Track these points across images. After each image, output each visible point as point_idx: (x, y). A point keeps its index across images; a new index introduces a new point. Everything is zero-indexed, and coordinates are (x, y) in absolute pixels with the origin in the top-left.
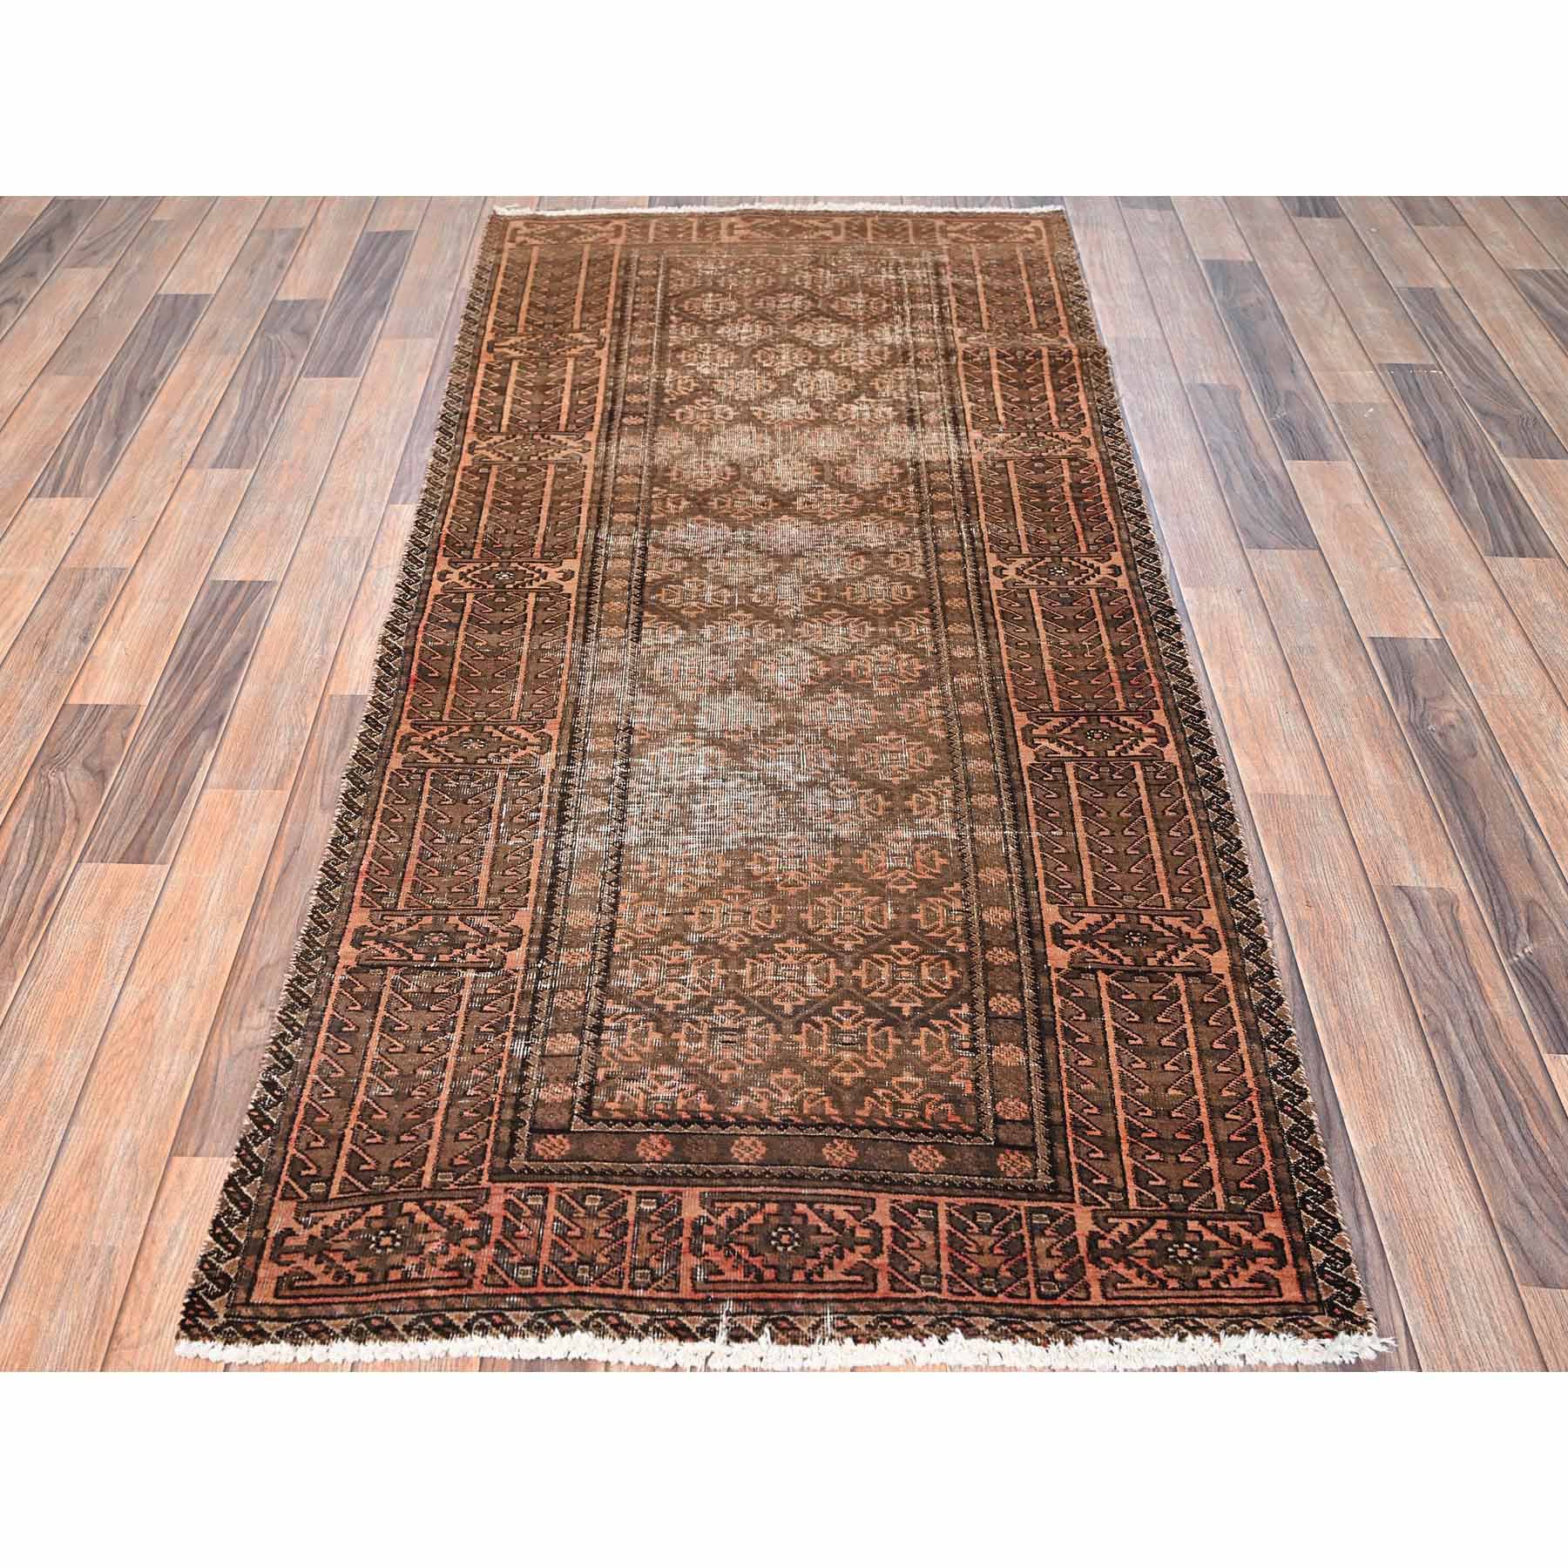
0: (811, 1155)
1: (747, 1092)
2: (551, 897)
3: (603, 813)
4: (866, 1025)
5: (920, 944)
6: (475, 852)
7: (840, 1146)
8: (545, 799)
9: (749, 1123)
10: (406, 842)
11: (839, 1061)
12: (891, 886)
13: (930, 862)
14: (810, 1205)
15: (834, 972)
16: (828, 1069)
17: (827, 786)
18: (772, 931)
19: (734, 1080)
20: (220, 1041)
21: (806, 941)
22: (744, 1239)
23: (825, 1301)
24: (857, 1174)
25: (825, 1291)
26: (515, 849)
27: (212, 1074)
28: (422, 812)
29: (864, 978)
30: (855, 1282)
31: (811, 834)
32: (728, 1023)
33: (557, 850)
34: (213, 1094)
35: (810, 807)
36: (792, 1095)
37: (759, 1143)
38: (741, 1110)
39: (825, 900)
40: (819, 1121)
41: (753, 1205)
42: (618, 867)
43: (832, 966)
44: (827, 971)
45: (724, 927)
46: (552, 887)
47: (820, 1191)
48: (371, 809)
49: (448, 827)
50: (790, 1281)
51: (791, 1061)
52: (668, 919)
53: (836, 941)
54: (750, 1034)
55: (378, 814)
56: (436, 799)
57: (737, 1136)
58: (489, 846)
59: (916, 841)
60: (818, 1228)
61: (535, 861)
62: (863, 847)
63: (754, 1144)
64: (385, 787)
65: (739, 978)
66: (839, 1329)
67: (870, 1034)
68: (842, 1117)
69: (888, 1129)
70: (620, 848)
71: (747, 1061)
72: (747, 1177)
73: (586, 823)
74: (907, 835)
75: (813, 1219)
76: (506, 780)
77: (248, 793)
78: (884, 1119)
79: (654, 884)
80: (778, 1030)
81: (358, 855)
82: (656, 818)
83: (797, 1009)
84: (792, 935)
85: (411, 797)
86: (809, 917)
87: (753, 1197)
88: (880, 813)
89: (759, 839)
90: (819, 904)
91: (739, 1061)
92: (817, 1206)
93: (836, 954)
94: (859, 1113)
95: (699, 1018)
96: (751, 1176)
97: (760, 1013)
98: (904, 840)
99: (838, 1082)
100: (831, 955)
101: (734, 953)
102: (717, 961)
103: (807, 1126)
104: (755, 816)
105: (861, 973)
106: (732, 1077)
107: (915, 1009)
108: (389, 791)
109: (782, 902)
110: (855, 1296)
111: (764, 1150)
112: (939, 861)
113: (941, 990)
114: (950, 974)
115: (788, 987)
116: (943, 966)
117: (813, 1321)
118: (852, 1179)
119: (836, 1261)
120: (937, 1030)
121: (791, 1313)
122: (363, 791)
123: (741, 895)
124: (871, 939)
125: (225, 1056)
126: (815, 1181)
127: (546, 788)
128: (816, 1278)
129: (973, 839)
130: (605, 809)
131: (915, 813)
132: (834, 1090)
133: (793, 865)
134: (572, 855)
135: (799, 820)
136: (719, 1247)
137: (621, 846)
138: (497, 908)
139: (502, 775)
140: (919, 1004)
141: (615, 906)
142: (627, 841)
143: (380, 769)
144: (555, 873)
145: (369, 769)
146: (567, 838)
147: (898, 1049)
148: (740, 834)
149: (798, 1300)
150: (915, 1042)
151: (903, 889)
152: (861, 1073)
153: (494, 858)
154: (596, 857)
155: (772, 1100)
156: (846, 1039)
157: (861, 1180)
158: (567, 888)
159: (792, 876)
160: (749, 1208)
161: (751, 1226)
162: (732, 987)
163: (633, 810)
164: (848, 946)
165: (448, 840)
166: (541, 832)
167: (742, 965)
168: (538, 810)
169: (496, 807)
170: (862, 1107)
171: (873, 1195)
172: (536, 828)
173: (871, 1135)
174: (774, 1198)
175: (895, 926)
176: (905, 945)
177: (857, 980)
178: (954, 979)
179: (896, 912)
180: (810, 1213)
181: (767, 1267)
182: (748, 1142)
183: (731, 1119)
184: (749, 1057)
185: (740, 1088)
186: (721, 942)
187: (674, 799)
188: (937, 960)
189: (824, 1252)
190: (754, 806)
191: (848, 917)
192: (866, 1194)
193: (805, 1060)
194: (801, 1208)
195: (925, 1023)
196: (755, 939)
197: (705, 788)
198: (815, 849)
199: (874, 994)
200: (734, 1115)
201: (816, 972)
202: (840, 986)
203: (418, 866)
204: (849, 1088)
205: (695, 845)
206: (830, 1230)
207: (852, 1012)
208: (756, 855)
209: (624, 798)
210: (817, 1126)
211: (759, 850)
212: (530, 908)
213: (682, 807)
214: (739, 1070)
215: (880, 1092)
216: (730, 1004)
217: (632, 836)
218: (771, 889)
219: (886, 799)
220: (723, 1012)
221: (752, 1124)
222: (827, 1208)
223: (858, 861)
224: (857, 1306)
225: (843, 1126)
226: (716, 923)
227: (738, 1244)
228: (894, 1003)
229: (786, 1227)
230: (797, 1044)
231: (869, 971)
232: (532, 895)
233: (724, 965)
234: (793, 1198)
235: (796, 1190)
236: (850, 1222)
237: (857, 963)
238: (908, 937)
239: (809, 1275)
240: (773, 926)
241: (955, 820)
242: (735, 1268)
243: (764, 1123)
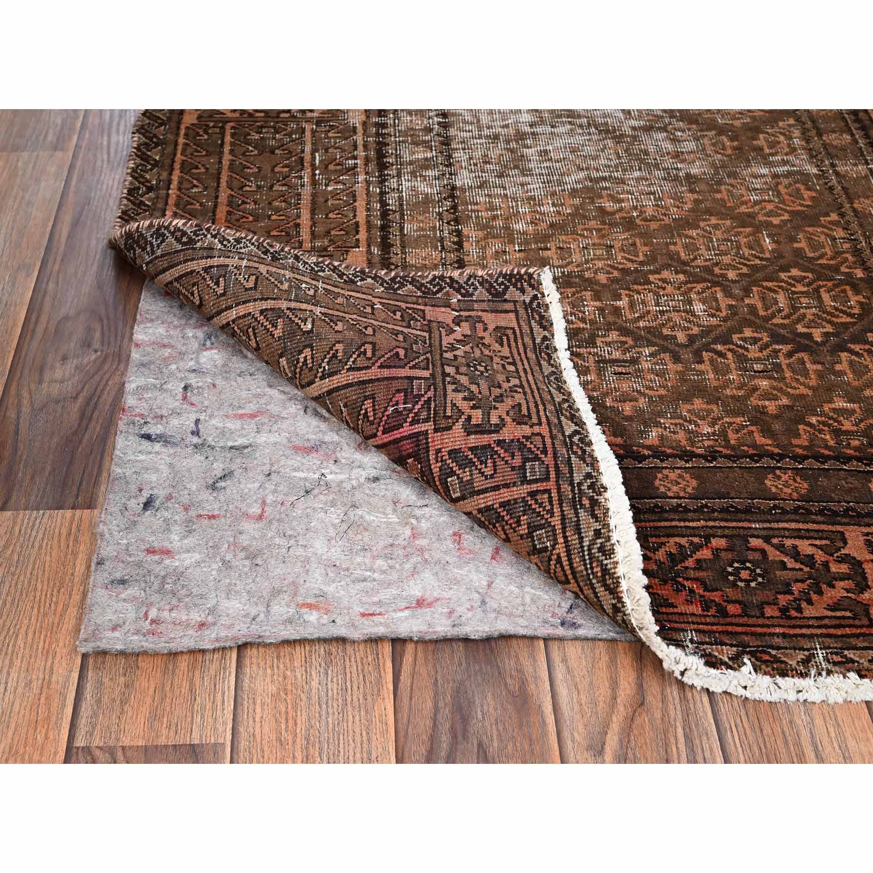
0: (753, 486)
1: (658, 424)
2: (385, 238)
3: (426, 159)
4: (776, 352)
5: (812, 271)
6: (292, 197)
7: (785, 477)
8: (360, 147)
9: (668, 456)
10: (212, 192)
11: (755, 389)
12: (761, 218)
13: (798, 195)
14: (767, 539)
15: (724, 302)
16: (747, 397)
17: (664, 129)
18: (642, 263)
19: (639, 412)
20: (19, 396)
21: (684, 272)
22: (692, 574)
23: (811, 637)
24: (815, 507)
25: (809, 627)
26: (335, 194)
27: (12, 428)
28: (226, 163)
29: (759, 305)
30: (844, 618)
31: (661, 174)
32: (617, 355)
33: (382, 193)
34: (16, 449)
35: (651, 149)
36: (712, 425)
37: (687, 476)
38: (656, 442)
39: (694, 233)
40: (751, 452)
41: (696, 540)
42: (454, 207)
43: (720, 295)
44: (716, 300)
45: (587, 262)
46: (384, 228)
47: (775, 525)
48: (168, 161)
49: (256, 176)
50: (762, 615)
51: (699, 390)
52: (522, 255)
53: (717, 270)
54: (646, 365)
55: (177, 166)
56: (239, 151)
57: (660, 469)
58: (306, 192)
59: (775, 176)
60: (783, 563)
61: (361, 204)
62: (720, 183)
63: (680, 476)
64: (181, 140)
65: (617, 311)
66: (835, 664)
67: (783, 361)
68: (778, 446)
69: (836, 458)
70: (452, 192)
71: (651, 393)
72: (681, 511)
73: (410, 168)
74: (764, 171)
75: (773, 554)
76: (313, 132)
77: (25, 155)
78: (827, 447)
79: (500, 223)
80: (676, 359)
81: (160, 205)
82: (486, 162)
83: (692, 339)
84: (667, 266)
85: (211, 149)
86: (679, 248)
87: (694, 532)
88: (729, 152)
89: (604, 179)
90: (687, 237)
91: (639, 392)
92: (775, 541)
93: (720, 282)
94: (795, 441)
95: (582, 350)
96: (686, 510)
97: (650, 344)
98: (763, 176)
99: (762, 411)
100: (716, 284)
101: (604, 286)
102: (588, 294)
103: (739, 457)
104: (596, 158)
105: (754, 300)
106: (636, 410)
107: (826, 335)
108: (186, 144)
109: (646, 236)
110: (848, 631)
111: (694, 483)
112: (807, 194)
113: (851, 315)
114: (854, 300)
115: (676, 318)
116: (844, 291)
117: (801, 655)
118: (809, 512)
119: (814, 597)
120: (857, 354)
121: (773, 648)
122: (157, 145)
123: (598, 230)
124: (754, 268)
125: (26, 409)
126: (766, 515)
127: (359, 138)
128: (794, 613)
129: (837, 174)
130: (429, 155)
131: (767, 151)
132: (759, 418)
133: (649, 203)
134: (400, 198)
135: (642, 159)
136: (665, 582)
137: (454, 188)
138: (325, 249)
139: (308, 127)
140: (829, 329)
141: (460, 245)
142: (458, 184)
143: (173, 124)
144: (385, 214)
145: (161, 125)
146: (393, 183)
147: (820, 375)
148: (582, 175)
149: (778, 635)
150: (838, 367)
151: (776, 221)
152: (785, 401)
153: (314, 202)
154: (427, 200)
155: (689, 432)
156: (758, 367)
157: (821, 512)
158: (402, 229)
159: (649, 212)
160: (692, 543)
161: (698, 561)
162: (611, 319)
163: (460, 156)
164: (731, 275)
165: (259, 187)
166: (361, 178)
167: (618, 297)
168: (355, 158)
169: (307, 157)
170: (798, 435)
171: (839, 528)
172: (355, 174)
173: (817, 465)
174: (720, 532)
175: (778, 255)
176: (795, 272)
177: (753, 309)
178: (861, 304)
179: (774, 242)
180: (767, 547)
181: (729, 602)
182: (673, 476)
183: (646, 452)
184: (651, 388)
185: (649, 421)
186: (587, 275)
187: (501, 145)
188: (835, 286)
189: (796, 588)
190: (590, 150)
191: (722, 248)
192: (831, 528)
193: (716, 389)
194: (755, 542)
195: (842, 347)
196: (625, 271)
197: (533, 134)
198: (667, 187)
199: (775, 321)
200: (649, 448)
201: (704, 301)
202: (735, 314)
203: (229, 213)
204: (776, 417)
205: (535, 187)
206: (798, 566)
207: (755, 341)
208: (604, 193)
209: (448, 144)
210: (751, 457)
211: (606, 188)
212: (363, 249)
213: (512, 151)
214: (642, 403)
215: (814, 420)
216: (614, 336)
217: (464, 179)
218: (629, 224)
219: (732, 139)
220: (608, 344)
221: (674, 456)
222: (788, 543)
223: (718, 196)
224: (853, 641)
225: (781, 457)
226: (576, 257)
227: (687, 579)
228: (800, 329)
229: (743, 562)
230: (702, 373)
231: (763, 299)
232: (362, 236)
233: (597, 297)
234: (742, 532)
235: (746, 524)
236: (820, 557)
237: (747, 292)
238: (796, 265)
239: (784, 611)
240: (641, 258)
241: (812, 157)
242: (689, 602)
243: (688, 455)
